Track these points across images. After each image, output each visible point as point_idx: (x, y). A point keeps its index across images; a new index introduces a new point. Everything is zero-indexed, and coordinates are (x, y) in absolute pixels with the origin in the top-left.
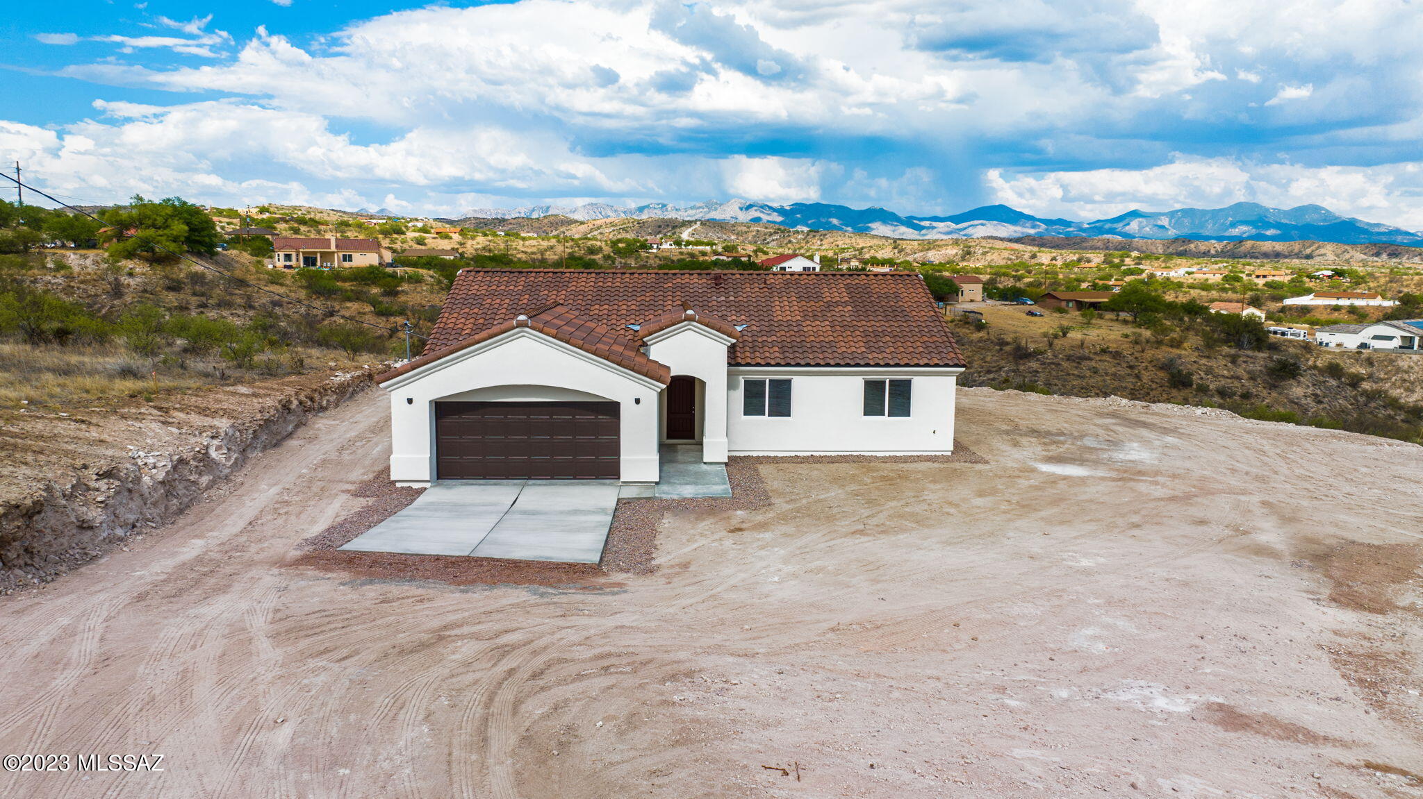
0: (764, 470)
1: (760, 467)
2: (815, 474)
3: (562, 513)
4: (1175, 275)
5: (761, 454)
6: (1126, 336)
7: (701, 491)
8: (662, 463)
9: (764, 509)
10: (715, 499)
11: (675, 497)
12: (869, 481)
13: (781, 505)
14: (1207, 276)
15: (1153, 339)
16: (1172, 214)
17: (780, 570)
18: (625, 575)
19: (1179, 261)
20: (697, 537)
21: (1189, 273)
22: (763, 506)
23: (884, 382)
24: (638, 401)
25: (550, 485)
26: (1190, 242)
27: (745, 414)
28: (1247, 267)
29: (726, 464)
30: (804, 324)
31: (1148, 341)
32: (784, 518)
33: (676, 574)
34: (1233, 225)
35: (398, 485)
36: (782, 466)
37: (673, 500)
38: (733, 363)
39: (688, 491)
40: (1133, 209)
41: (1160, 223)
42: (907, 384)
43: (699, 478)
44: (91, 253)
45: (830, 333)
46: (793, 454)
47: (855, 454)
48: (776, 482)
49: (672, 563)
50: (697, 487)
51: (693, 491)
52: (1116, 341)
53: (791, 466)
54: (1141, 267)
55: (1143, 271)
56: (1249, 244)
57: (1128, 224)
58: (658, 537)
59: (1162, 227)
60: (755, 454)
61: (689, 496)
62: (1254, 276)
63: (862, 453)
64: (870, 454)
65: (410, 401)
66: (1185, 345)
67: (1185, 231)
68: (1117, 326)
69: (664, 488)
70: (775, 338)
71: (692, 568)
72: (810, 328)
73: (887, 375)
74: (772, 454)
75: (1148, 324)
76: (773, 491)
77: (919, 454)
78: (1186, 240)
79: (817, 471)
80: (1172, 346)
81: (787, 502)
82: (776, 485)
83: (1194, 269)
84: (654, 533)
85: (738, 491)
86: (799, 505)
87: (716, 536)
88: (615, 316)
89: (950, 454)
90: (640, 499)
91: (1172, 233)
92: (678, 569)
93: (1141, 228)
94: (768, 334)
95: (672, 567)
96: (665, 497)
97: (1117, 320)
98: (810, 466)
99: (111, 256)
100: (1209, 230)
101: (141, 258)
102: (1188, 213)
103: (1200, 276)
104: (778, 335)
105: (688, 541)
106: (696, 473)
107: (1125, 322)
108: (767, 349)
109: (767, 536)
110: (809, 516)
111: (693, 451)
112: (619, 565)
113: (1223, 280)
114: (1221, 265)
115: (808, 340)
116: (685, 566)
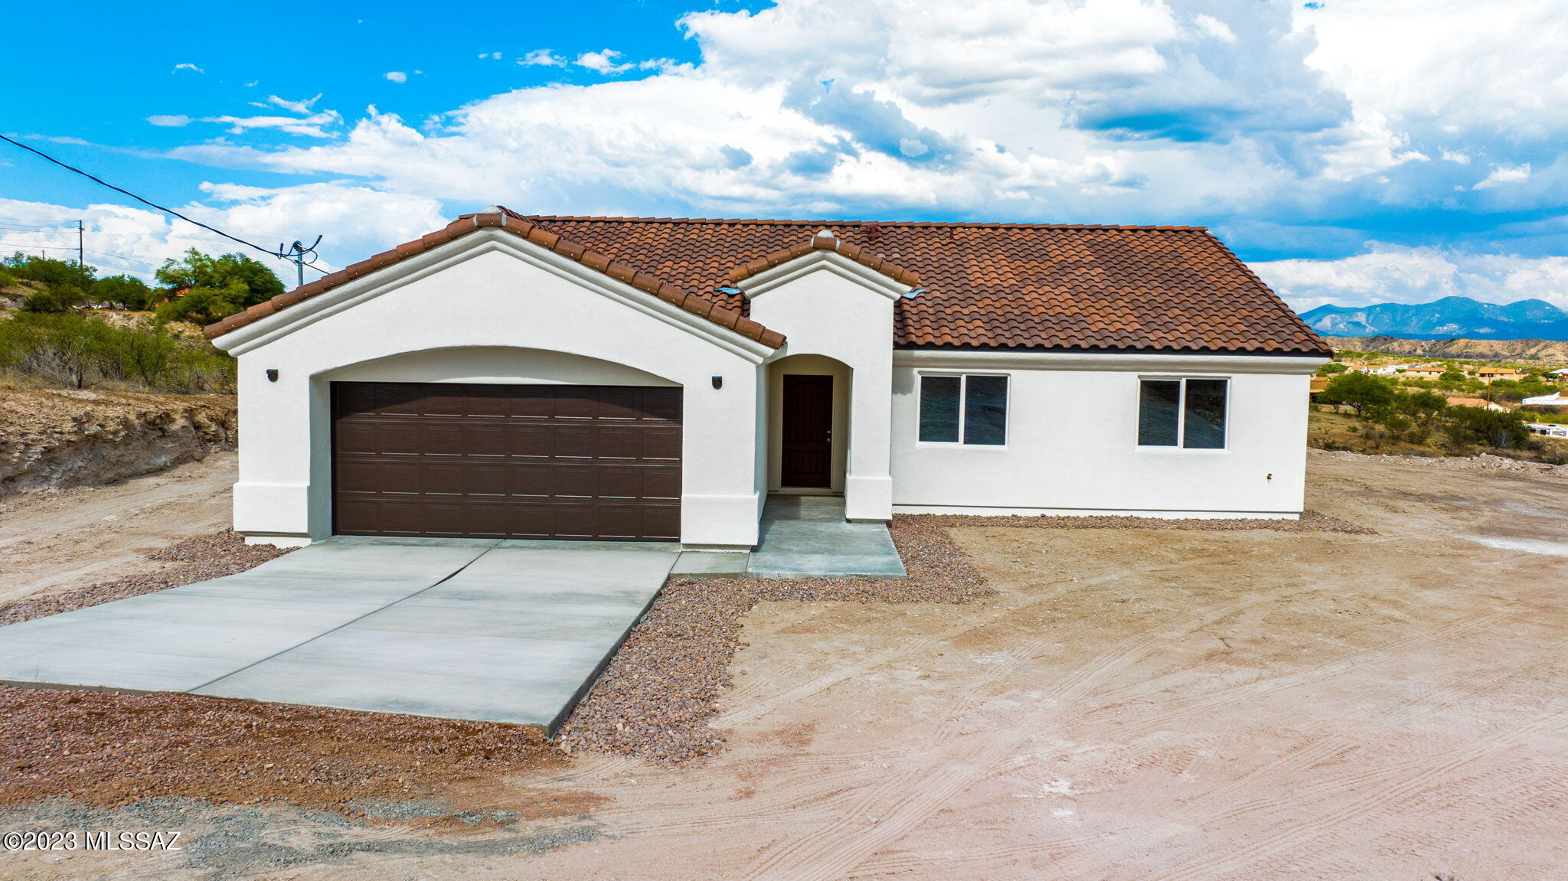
0: (958, 535)
1: (952, 532)
2: (1060, 543)
3: (536, 598)
4: (1383, 373)
5: (950, 512)
6: (1354, 430)
7: (842, 565)
8: (766, 519)
9: (979, 602)
10: (871, 580)
11: (788, 574)
12: (1174, 556)
13: (1012, 596)
14: (1422, 374)
15: (1388, 433)
16: (1370, 310)
17: (1064, 758)
18: (620, 764)
19: (1385, 359)
20: (831, 659)
21: (1400, 371)
22: (976, 595)
23: (1177, 385)
24: (717, 383)
25: (548, 548)
26: (1392, 339)
27: (922, 439)
28: (1466, 366)
29: (889, 524)
30: (1024, 291)
31: (1382, 436)
32: (1028, 621)
33: (772, 761)
34: (1441, 323)
35: (250, 541)
36: (991, 530)
37: (785, 581)
38: (902, 342)
39: (815, 565)
40: (1324, 304)
41: (1355, 319)
42: (1220, 386)
43: (833, 546)
44: (137, 316)
45: (1072, 303)
46: (1008, 513)
47: (1122, 514)
48: (987, 555)
49: (764, 726)
50: (833, 559)
51: (825, 564)
52: (1342, 435)
53: (1011, 532)
54: (1343, 363)
55: (1346, 368)
56: (1462, 342)
57: (1320, 320)
58: (738, 655)
59: (1358, 324)
60: (939, 512)
61: (816, 573)
62: (1477, 375)
63: (1135, 514)
64: (1149, 515)
65: (273, 375)
66: (1429, 441)
67: (1386, 328)
68: (1338, 419)
69: (766, 557)
70: (974, 308)
71: (819, 744)
72: (1035, 295)
73: (1180, 369)
74: (971, 512)
75: (1378, 417)
76: (989, 569)
77: (1240, 516)
78: (1388, 338)
79: (1061, 540)
80: (1412, 442)
81: (1023, 590)
82: (990, 560)
83: (1405, 366)
84: (731, 644)
85: (917, 567)
86: (1051, 595)
87: (879, 658)
88: (697, 276)
89: (1297, 517)
90: (716, 576)
91: (1370, 330)
92: (777, 748)
93: (1334, 325)
94: (963, 304)
95: (764, 737)
96: (766, 573)
97: (1337, 413)
98: (1043, 531)
99: (159, 317)
100: (1413, 327)
101: (192, 320)
102: (1387, 308)
103: (1414, 374)
104: (980, 304)
105: (811, 667)
106: (831, 536)
107: (1347, 415)
108: (962, 323)
109: (1001, 659)
110: (1083, 617)
111: (827, 504)
112: (612, 731)
113: (1441, 378)
114: (1434, 364)
115: (1034, 312)
116: (799, 736)
